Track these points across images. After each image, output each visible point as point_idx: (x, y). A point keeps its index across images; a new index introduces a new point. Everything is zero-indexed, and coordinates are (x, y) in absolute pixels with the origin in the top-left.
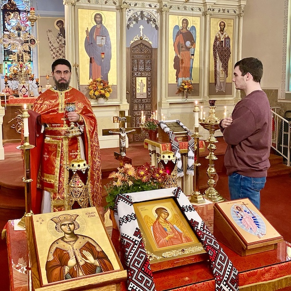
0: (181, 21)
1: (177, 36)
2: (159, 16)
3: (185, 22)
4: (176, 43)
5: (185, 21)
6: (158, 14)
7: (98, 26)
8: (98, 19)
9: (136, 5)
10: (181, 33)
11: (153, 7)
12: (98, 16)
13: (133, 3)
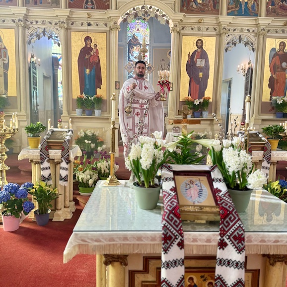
0: (279, 43)
1: (273, 58)
2: (257, 40)
4: (272, 64)
5: (282, 44)
6: (256, 38)
7: (199, 50)
8: (200, 44)
9: (235, 30)
10: (277, 55)
11: (251, 31)
12: (200, 42)
13: (232, 28)
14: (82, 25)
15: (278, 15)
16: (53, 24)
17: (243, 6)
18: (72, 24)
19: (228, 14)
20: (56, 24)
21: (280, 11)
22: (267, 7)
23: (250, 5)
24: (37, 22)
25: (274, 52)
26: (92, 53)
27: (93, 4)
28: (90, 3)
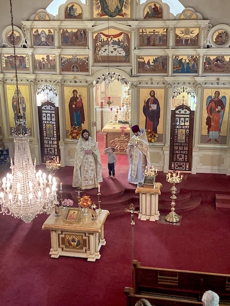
0: (214, 93)
1: (210, 103)
2: (196, 90)
3: (218, 93)
6: (196, 88)
7: (152, 98)
9: (179, 83)
10: (213, 101)
12: (152, 92)
13: (177, 82)
14: (71, 82)
15: (213, 71)
16: (52, 82)
17: (185, 66)
18: (65, 82)
19: (174, 72)
20: (54, 82)
21: (215, 68)
22: (205, 66)
23: (191, 65)
24: (42, 81)
25: (211, 99)
26: (78, 101)
27: (77, 68)
28: (75, 68)
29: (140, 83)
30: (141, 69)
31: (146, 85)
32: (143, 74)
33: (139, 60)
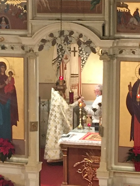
28: (4, 22)
29: (121, 52)
30: (123, 26)
31: (133, 56)
32: (126, 36)
33: (118, 8)
